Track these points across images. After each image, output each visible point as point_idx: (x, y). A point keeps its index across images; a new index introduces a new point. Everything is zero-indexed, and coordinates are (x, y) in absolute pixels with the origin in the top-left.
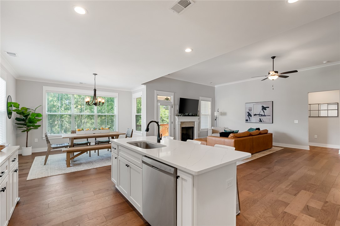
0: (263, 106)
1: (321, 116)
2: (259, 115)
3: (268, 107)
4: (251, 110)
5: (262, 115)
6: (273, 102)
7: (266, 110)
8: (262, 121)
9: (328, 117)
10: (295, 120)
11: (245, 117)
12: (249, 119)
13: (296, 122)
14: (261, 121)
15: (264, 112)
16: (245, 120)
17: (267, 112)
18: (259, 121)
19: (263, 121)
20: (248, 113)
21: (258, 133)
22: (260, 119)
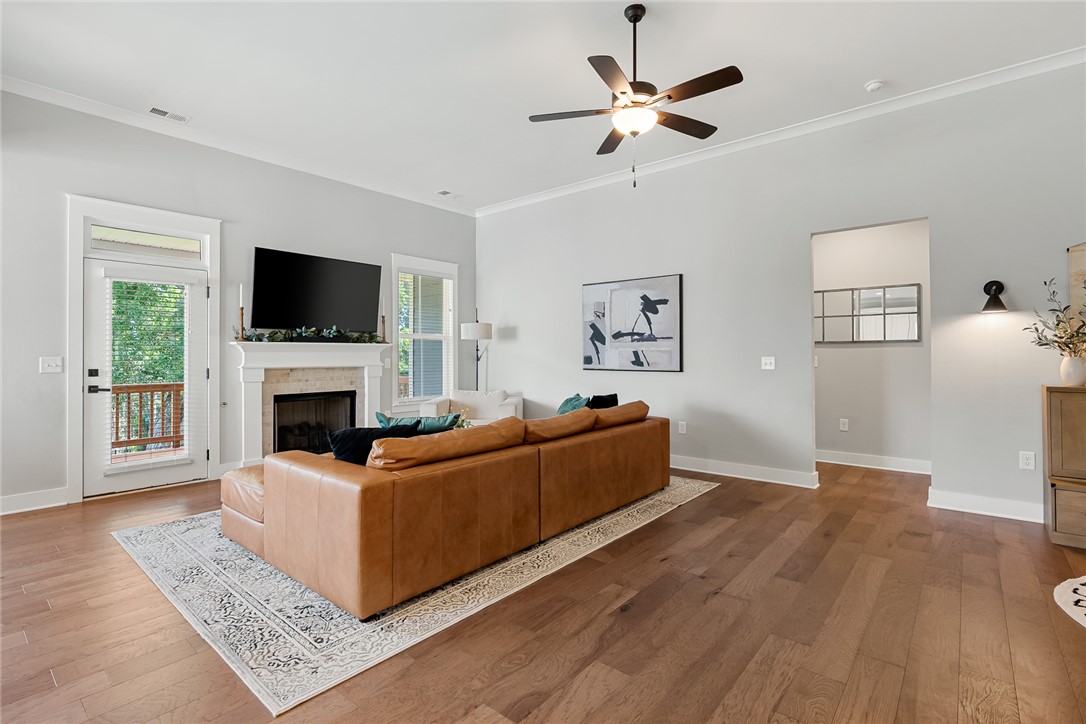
0: (644, 298)
1: (861, 339)
2: (632, 334)
3: (665, 302)
4: (604, 316)
5: (641, 337)
6: (681, 276)
7: (656, 312)
8: (642, 364)
9: (885, 342)
10: (763, 358)
11: (580, 344)
12: (598, 353)
13: (768, 363)
14: (637, 362)
15: (650, 323)
16: (582, 360)
17: (663, 321)
18: (633, 363)
19: (645, 363)
20: (593, 326)
21: (587, 423)
22: (636, 354)
